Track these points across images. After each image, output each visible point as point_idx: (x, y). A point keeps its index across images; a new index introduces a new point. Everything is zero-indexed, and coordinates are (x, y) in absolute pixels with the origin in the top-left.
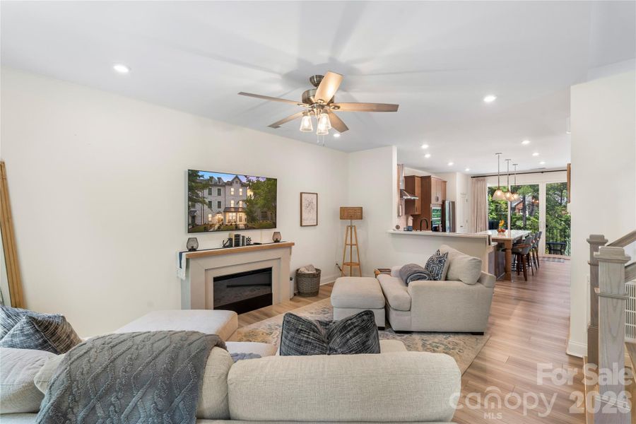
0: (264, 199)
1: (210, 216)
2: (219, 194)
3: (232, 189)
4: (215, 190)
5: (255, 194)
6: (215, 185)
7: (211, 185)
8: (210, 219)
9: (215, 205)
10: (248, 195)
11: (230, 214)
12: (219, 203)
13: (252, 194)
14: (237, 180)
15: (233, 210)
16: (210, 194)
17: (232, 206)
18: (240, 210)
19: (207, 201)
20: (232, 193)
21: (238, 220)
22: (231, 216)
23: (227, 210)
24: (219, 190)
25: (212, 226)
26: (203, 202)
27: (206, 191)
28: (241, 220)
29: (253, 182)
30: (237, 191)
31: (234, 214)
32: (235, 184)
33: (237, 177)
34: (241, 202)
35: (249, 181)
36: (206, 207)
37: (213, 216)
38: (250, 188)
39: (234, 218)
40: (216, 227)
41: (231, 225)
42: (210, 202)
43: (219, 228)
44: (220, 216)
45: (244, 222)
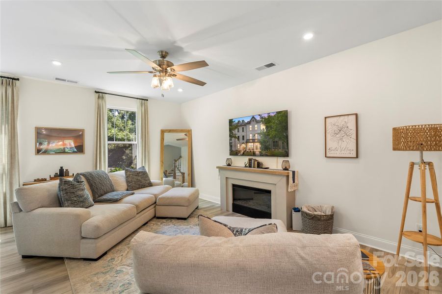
0: (275, 131)
1: (239, 145)
2: (243, 131)
3: (251, 126)
4: (241, 129)
5: (267, 127)
6: (241, 125)
7: (239, 126)
8: (239, 147)
9: (241, 138)
10: (262, 128)
11: (250, 144)
12: (243, 136)
13: (264, 127)
14: (253, 119)
15: (251, 141)
16: (238, 131)
17: (251, 138)
18: (256, 141)
19: (237, 136)
20: (251, 129)
21: (255, 148)
22: (250, 145)
23: (248, 141)
24: (243, 128)
25: (240, 152)
26: (235, 137)
27: (236, 130)
28: (257, 149)
29: (265, 119)
30: (254, 127)
31: (252, 144)
32: (252, 122)
33: (253, 117)
34: (256, 135)
35: (262, 118)
36: (237, 140)
37: (240, 146)
38: (263, 123)
39: (252, 147)
40: (242, 152)
41: (251, 151)
42: (239, 137)
43: (243, 153)
44: (244, 145)
45: (259, 150)
